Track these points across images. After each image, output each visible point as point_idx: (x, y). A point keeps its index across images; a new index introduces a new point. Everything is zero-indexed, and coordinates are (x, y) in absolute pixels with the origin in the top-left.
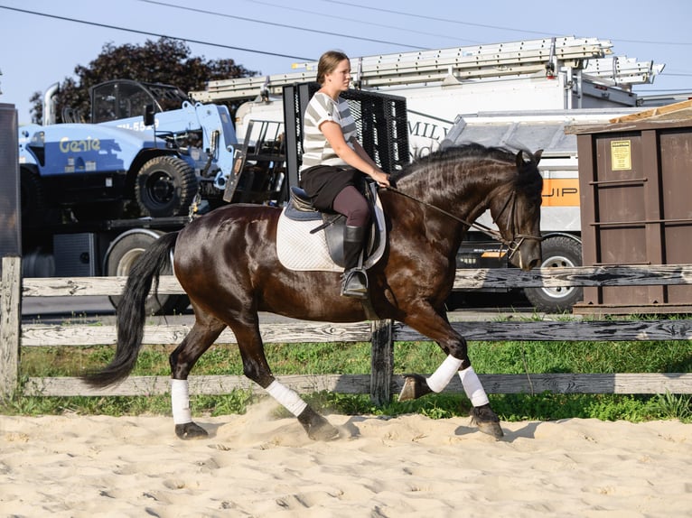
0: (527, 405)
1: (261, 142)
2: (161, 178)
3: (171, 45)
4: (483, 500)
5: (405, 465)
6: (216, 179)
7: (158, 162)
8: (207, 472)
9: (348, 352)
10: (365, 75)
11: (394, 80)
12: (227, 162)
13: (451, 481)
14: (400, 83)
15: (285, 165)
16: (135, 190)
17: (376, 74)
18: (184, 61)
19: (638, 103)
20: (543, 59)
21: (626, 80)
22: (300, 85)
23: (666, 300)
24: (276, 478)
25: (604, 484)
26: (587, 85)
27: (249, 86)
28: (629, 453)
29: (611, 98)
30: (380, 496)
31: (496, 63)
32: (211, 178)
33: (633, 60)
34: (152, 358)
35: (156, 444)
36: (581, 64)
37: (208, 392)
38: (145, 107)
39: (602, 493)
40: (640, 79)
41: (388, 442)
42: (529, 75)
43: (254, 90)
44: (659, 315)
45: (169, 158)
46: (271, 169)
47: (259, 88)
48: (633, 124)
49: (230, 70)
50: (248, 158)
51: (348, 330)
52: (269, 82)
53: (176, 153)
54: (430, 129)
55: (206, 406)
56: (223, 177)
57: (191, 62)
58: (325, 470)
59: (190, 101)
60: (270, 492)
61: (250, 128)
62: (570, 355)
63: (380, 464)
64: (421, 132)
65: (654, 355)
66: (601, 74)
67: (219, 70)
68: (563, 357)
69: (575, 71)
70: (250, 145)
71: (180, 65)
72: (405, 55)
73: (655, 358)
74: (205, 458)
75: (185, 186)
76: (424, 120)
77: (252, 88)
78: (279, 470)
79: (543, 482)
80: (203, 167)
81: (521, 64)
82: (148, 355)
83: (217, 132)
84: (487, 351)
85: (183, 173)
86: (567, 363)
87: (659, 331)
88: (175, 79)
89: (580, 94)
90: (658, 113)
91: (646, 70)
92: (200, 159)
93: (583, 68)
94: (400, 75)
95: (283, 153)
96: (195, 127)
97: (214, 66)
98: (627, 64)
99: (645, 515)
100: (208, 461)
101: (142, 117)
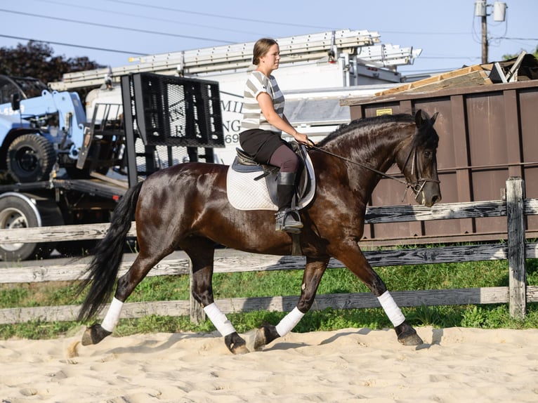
0: (314, 319)
1: (105, 121)
2: (27, 152)
3: (37, 47)
4: (271, 394)
5: (213, 370)
6: (71, 151)
7: (23, 139)
8: (55, 382)
9: (174, 283)
10: (187, 65)
11: (210, 68)
12: (79, 137)
13: (247, 381)
14: (215, 71)
15: (124, 139)
16: (6, 162)
17: (195, 64)
18: (48, 59)
19: (402, 80)
20: (326, 48)
21: (392, 63)
22: (133, 74)
23: (423, 233)
24: (110, 384)
25: (367, 379)
26: (361, 68)
27: (96, 77)
28: (391, 354)
29: (380, 77)
30: (190, 394)
31: (289, 52)
32: (67, 151)
33: (397, 47)
34: (20, 294)
35: (20, 361)
36: (356, 51)
37: (62, 319)
38: (12, 96)
39: (365, 385)
40: (403, 61)
41: (203, 353)
42: (316, 61)
43: (100, 80)
44: (418, 245)
45: (32, 135)
46: (114, 142)
47: (103, 78)
48: (393, 96)
49: (85, 65)
50: (96, 133)
51: (171, 265)
52: (111, 73)
53: (38, 132)
54: (239, 106)
55: (61, 330)
56: (76, 149)
57: (55, 60)
58: (149, 376)
59: (48, 90)
60: (103, 395)
61: (96, 109)
62: (349, 279)
63: (194, 370)
64: (232, 108)
65: (414, 276)
66: (373, 59)
67: (77, 65)
68: (343, 281)
69: (351, 57)
70: (96, 123)
71: (46, 62)
72: (218, 48)
73: (416, 279)
74: (56, 371)
75: (46, 158)
76: (234, 99)
77: (98, 79)
78: (113, 378)
79: (320, 379)
80: (60, 142)
81: (309, 53)
82: (17, 292)
83: (70, 114)
84: (284, 279)
85: (44, 147)
86: (347, 285)
87: (414, 257)
88: (42, 74)
89: (356, 74)
90: (412, 87)
91: (408, 54)
92: (58, 136)
93: (357, 54)
94: (214, 64)
95: (122, 128)
96: (52, 111)
97: (73, 63)
98: (392, 50)
99: (396, 401)
100: (58, 373)
101: (10, 104)
